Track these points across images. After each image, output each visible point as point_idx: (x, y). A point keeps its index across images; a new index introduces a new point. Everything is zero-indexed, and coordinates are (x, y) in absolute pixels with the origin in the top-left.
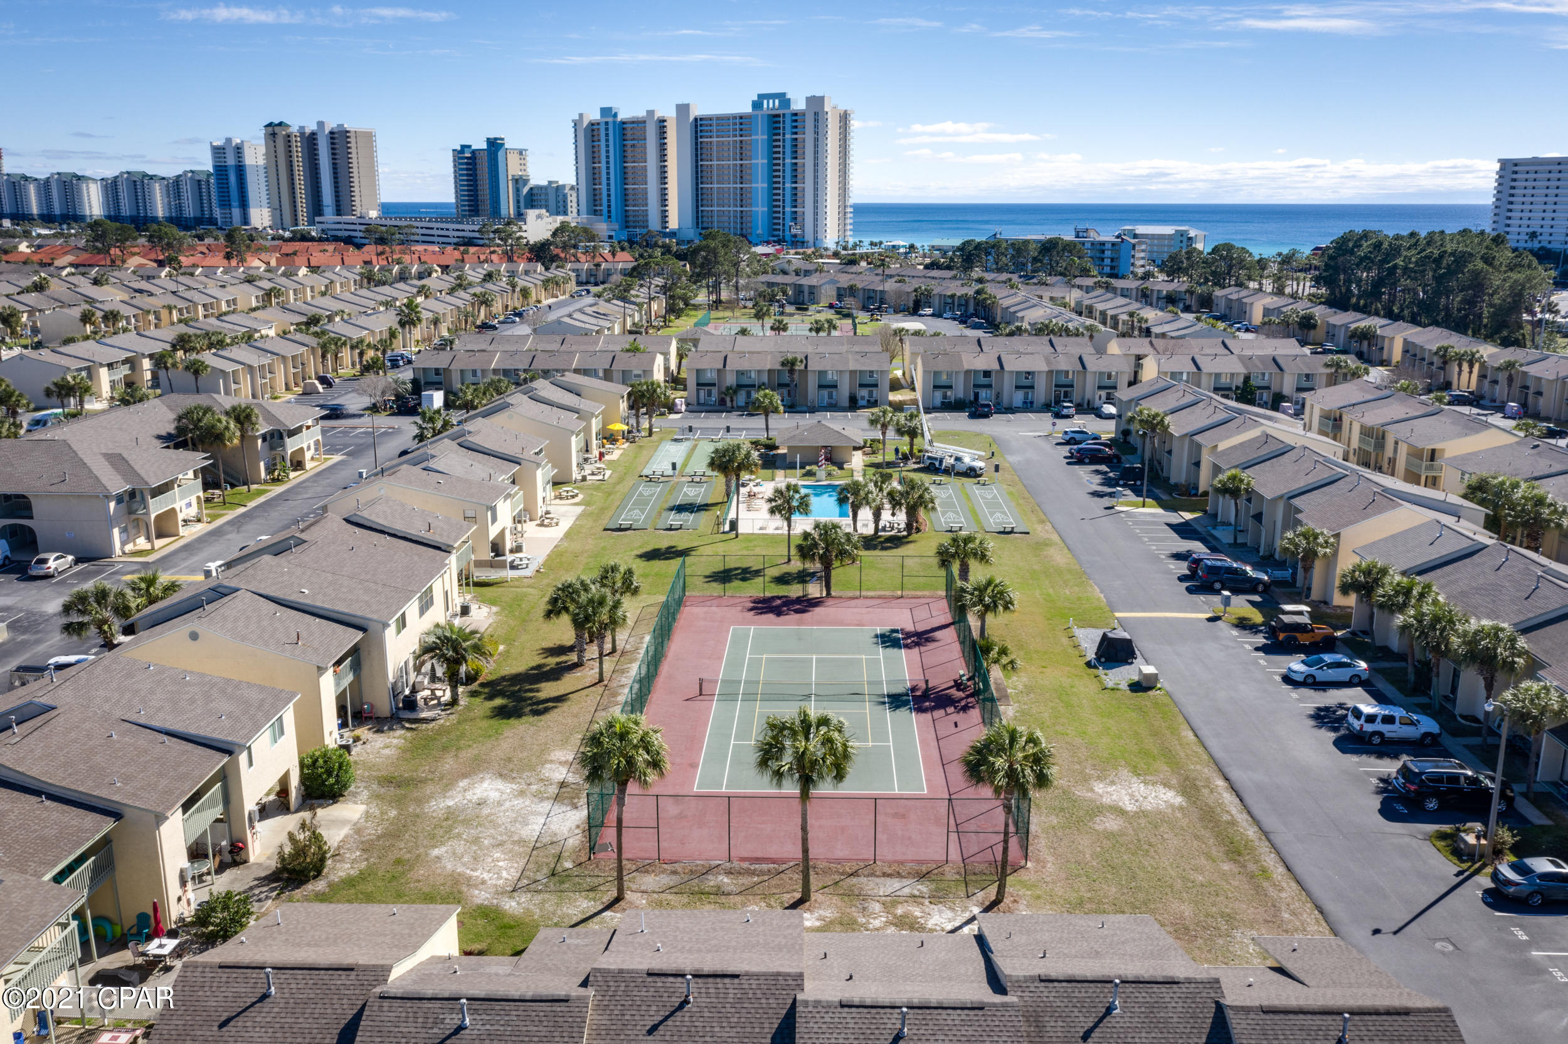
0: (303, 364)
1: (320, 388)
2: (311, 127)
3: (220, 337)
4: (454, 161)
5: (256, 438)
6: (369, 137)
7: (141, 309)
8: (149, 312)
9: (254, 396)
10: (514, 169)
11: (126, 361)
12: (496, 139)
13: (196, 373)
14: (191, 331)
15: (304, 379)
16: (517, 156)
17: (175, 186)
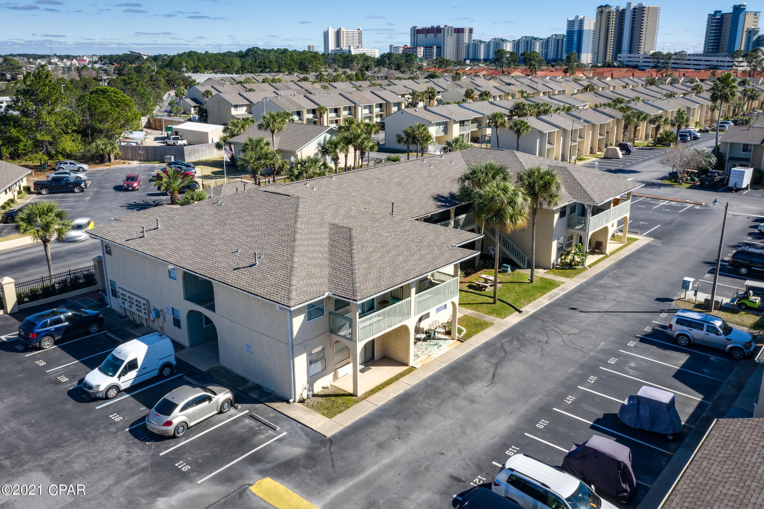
0: (607, 133)
1: (620, 154)
2: (623, 6)
3: (547, 108)
4: (708, 21)
5: (553, 212)
6: (656, 10)
7: (504, 92)
8: (509, 94)
9: (563, 159)
10: (749, 24)
11: (475, 121)
12: (740, 5)
13: (518, 132)
14: (526, 102)
15: (606, 146)
16: (752, 16)
17: (546, 43)
